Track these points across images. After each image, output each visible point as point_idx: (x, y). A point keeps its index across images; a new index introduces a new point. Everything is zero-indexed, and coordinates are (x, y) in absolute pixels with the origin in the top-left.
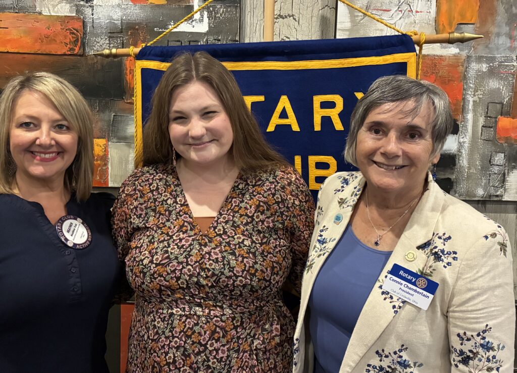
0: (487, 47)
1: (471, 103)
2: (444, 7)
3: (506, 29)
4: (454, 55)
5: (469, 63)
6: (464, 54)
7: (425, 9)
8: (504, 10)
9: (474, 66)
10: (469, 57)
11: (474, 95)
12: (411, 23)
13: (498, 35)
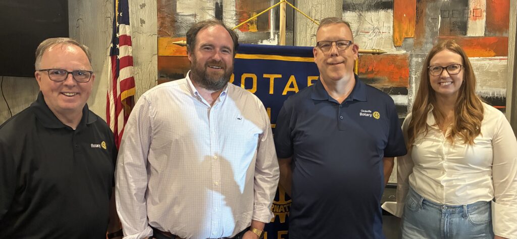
0: (421, 49)
1: (414, 79)
2: (397, 30)
3: (431, 40)
4: (404, 54)
5: (412, 58)
6: (409, 53)
7: (387, 31)
8: (429, 30)
9: (415, 59)
10: (411, 55)
11: (415, 74)
12: (380, 38)
13: (426, 43)
